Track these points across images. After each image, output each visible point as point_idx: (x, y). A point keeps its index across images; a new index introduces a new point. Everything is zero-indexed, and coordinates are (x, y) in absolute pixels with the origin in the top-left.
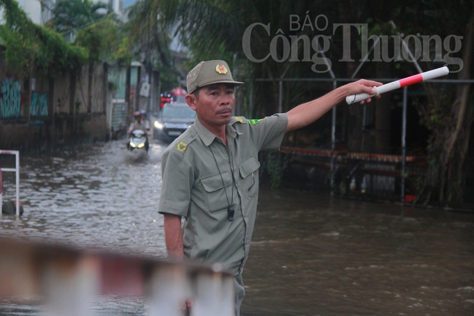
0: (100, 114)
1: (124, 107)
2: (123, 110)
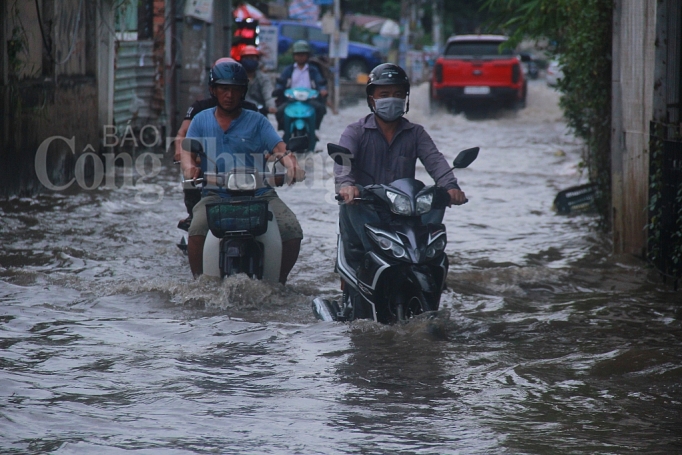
0: (77, 79)
1: (143, 55)
2: (142, 64)
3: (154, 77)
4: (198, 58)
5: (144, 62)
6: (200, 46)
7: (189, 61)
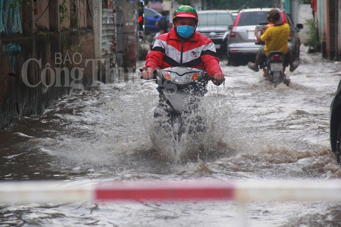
1: (109, 17)
2: (108, 22)
3: (114, 30)
4: (133, 19)
5: (109, 21)
6: (134, 12)
7: (128, 21)
